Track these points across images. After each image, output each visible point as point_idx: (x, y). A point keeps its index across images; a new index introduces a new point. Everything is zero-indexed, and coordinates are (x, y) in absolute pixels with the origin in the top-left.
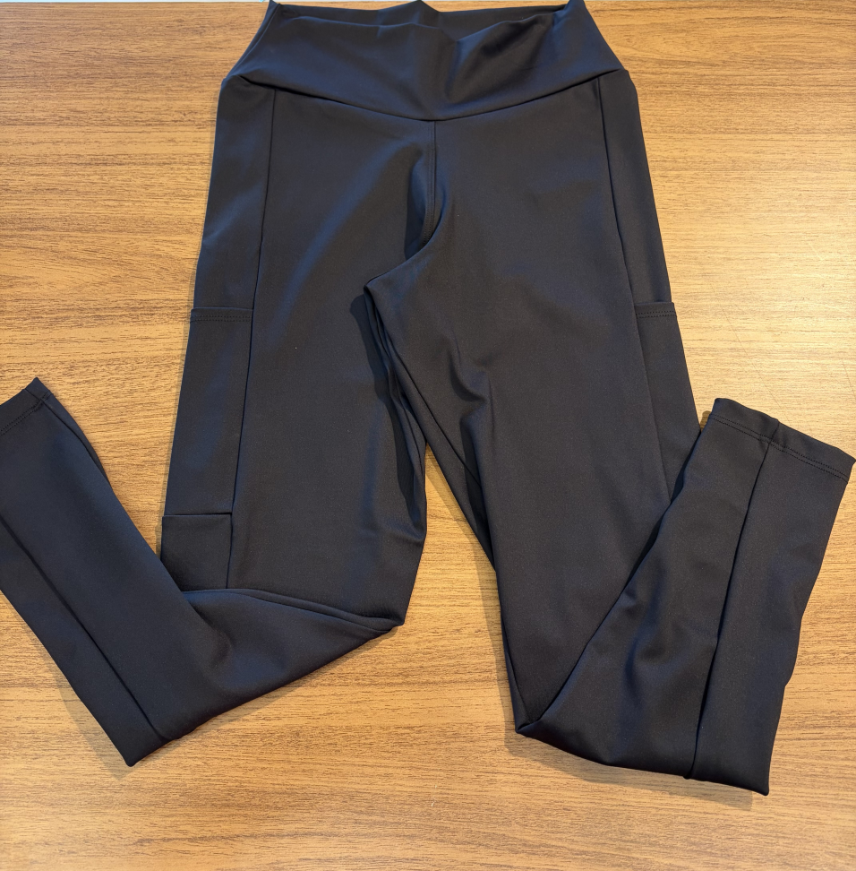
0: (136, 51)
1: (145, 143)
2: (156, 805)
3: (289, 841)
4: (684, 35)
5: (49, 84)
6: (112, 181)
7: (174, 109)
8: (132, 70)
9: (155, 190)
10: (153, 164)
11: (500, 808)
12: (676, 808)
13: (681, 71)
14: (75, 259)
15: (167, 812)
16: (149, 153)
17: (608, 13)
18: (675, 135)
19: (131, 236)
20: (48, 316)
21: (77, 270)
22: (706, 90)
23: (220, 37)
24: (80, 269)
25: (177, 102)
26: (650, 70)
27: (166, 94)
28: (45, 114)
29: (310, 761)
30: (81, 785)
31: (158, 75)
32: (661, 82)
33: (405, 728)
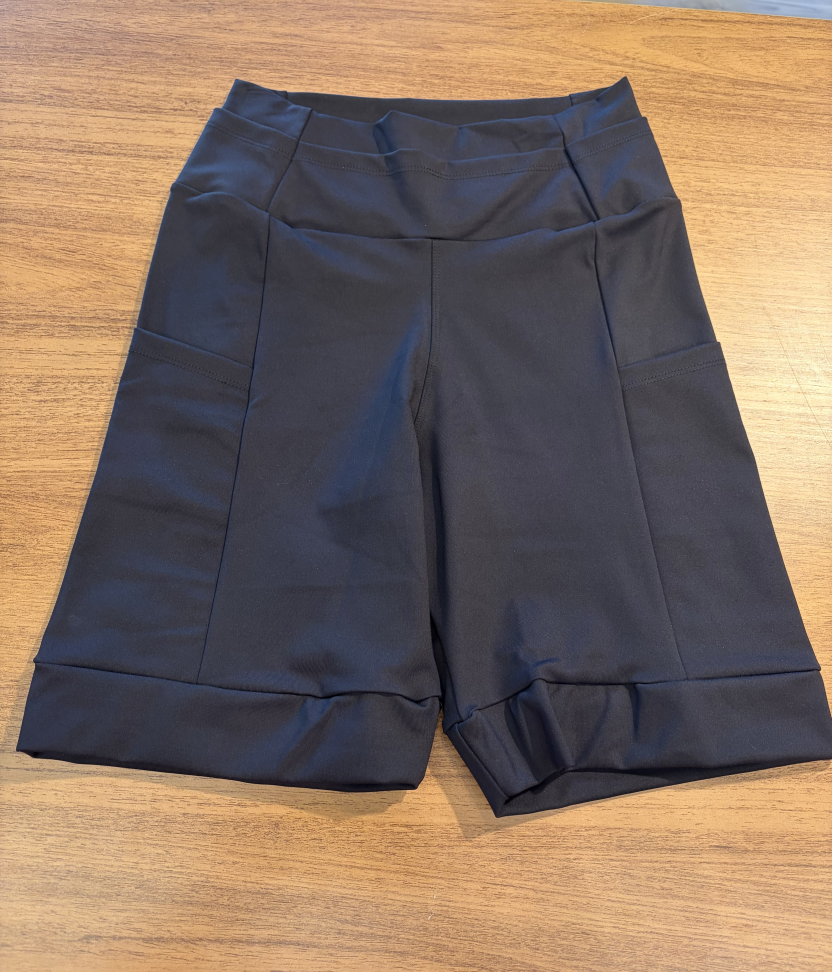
0: (134, 26)
1: (138, 132)
2: (108, 896)
3: (259, 949)
4: (762, 53)
5: (31, 57)
6: (97, 172)
7: (174, 96)
8: (128, 47)
9: (147, 187)
10: (146, 157)
11: (508, 927)
12: (713, 939)
13: (757, 93)
14: (50, 258)
15: (119, 905)
16: (142, 143)
17: (677, 22)
18: (746, 167)
19: (116, 237)
20: (15, 321)
21: (51, 271)
22: (785, 118)
23: (232, 17)
24: (55, 271)
25: (178, 88)
26: (722, 90)
27: (166, 78)
28: (25, 90)
29: (289, 857)
30: (21, 868)
31: (158, 56)
32: (734, 105)
33: (402, 826)
